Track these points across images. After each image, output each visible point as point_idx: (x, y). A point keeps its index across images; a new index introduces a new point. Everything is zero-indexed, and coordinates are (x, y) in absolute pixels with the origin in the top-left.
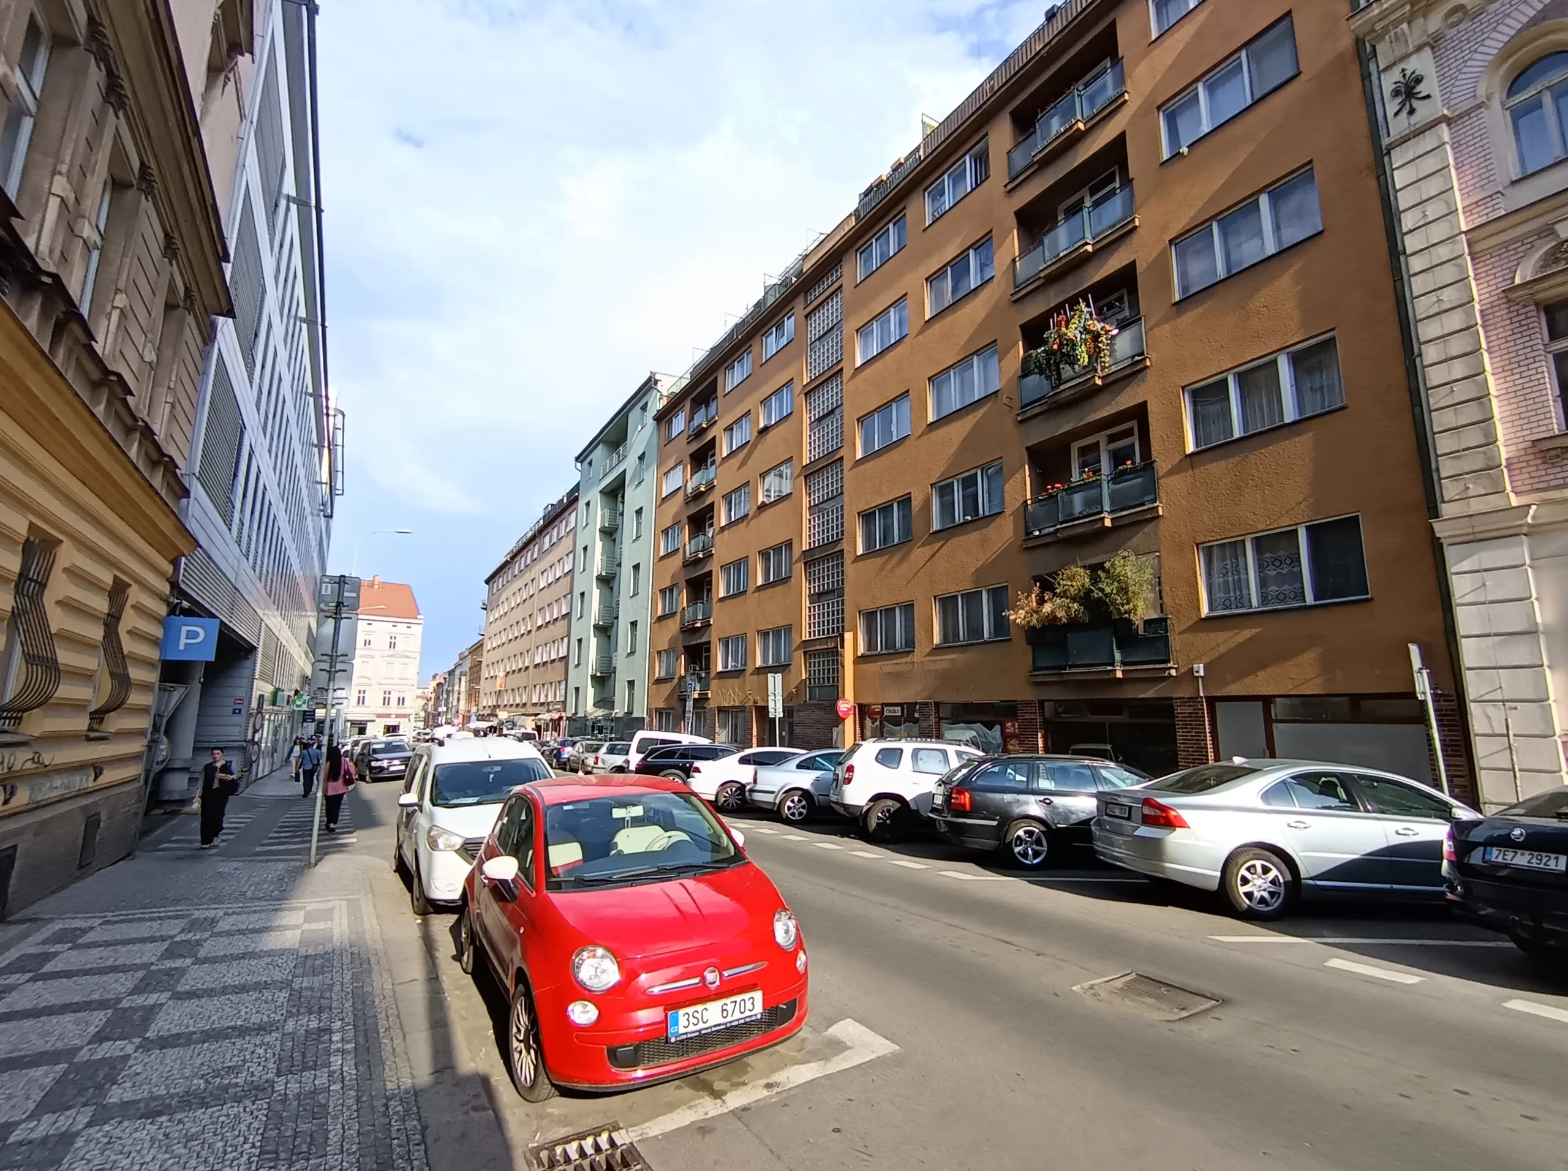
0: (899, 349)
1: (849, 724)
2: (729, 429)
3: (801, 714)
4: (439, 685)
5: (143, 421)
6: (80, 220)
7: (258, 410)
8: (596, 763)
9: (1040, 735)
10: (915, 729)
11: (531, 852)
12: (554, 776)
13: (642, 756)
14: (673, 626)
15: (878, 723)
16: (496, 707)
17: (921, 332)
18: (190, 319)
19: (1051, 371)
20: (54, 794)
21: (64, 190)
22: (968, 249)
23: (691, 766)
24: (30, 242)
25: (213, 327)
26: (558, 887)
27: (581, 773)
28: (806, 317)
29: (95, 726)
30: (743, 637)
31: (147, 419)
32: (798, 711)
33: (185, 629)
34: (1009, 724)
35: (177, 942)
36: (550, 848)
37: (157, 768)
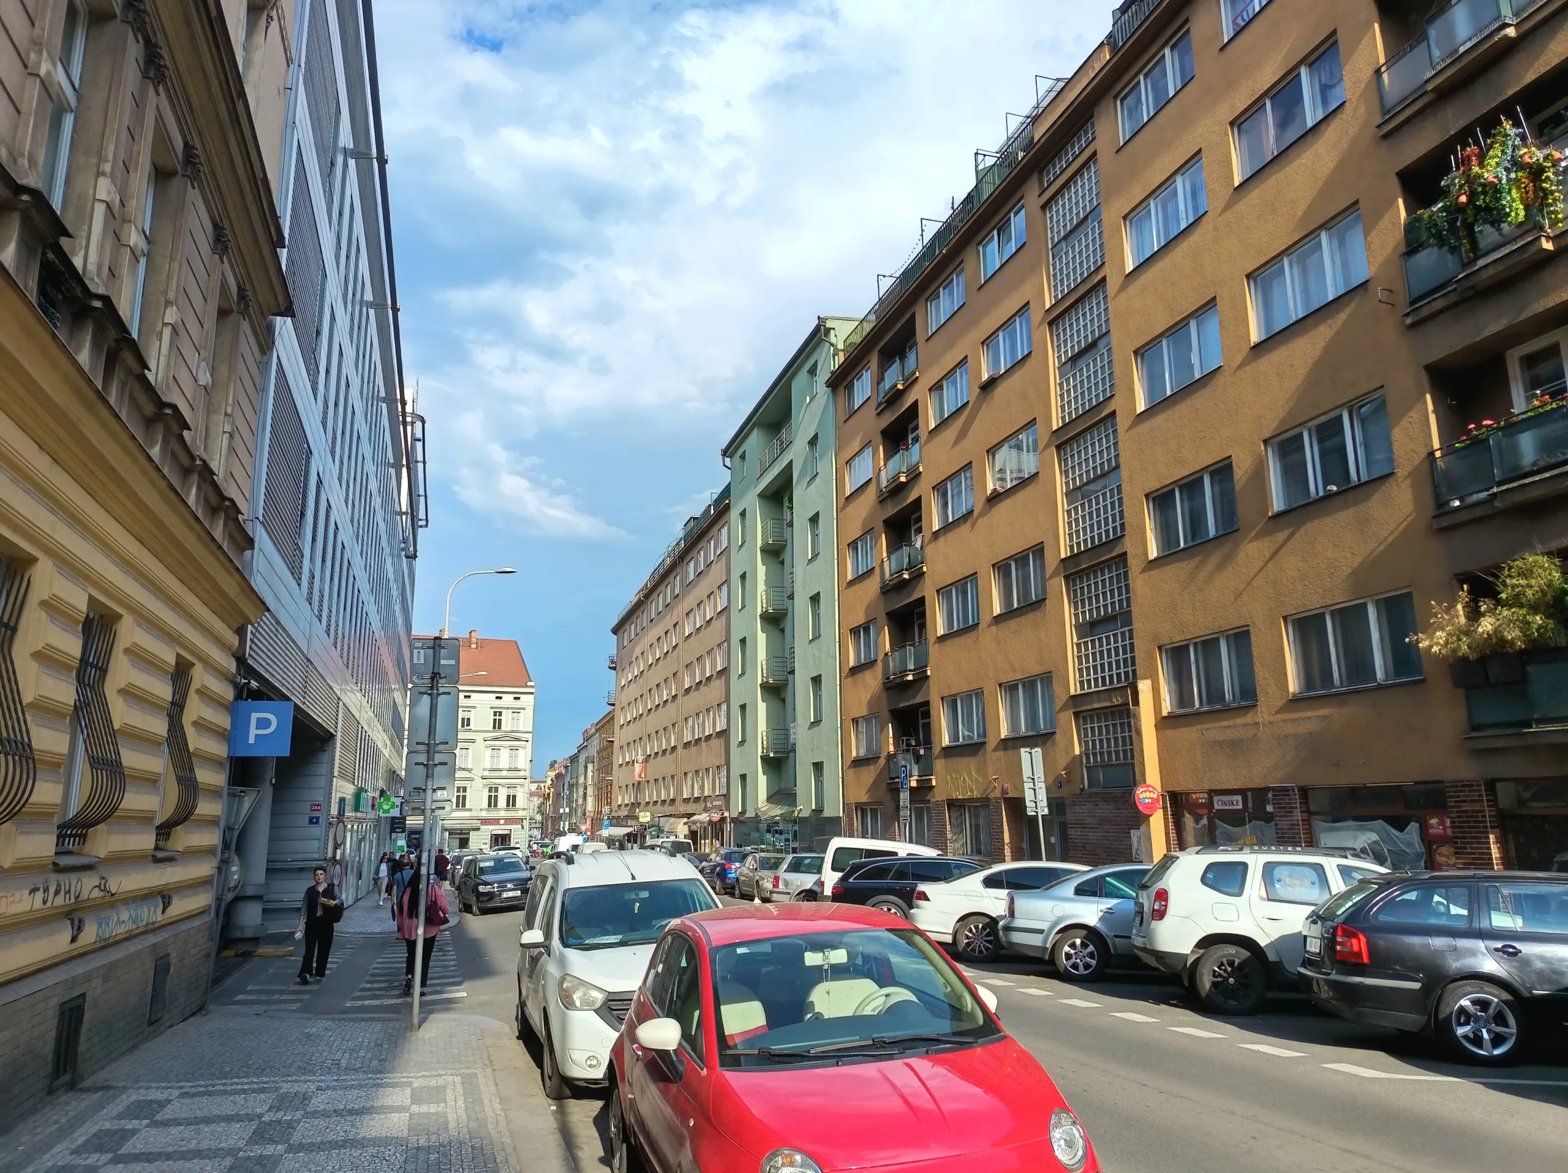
0: (1195, 238)
1: (1157, 824)
2: (937, 387)
3: (1077, 809)
4: (559, 776)
5: (201, 459)
6: (126, 225)
7: (325, 428)
8: (776, 886)
9: (1492, 837)
10: (1270, 831)
11: (697, 1013)
12: (720, 906)
13: (840, 875)
14: (872, 681)
15: (1205, 821)
16: (635, 805)
17: (1229, 205)
18: (245, 326)
19: (1458, 239)
20: (122, 930)
21: (109, 193)
22: (1297, 66)
23: (913, 889)
24: (78, 262)
25: (270, 329)
26: (734, 1062)
27: (757, 901)
28: (1044, 207)
29: (161, 843)
30: (979, 693)
31: (204, 456)
32: (1074, 804)
33: (254, 716)
34: (1434, 821)
35: (264, 1123)
36: (723, 1008)
37: (229, 896)
